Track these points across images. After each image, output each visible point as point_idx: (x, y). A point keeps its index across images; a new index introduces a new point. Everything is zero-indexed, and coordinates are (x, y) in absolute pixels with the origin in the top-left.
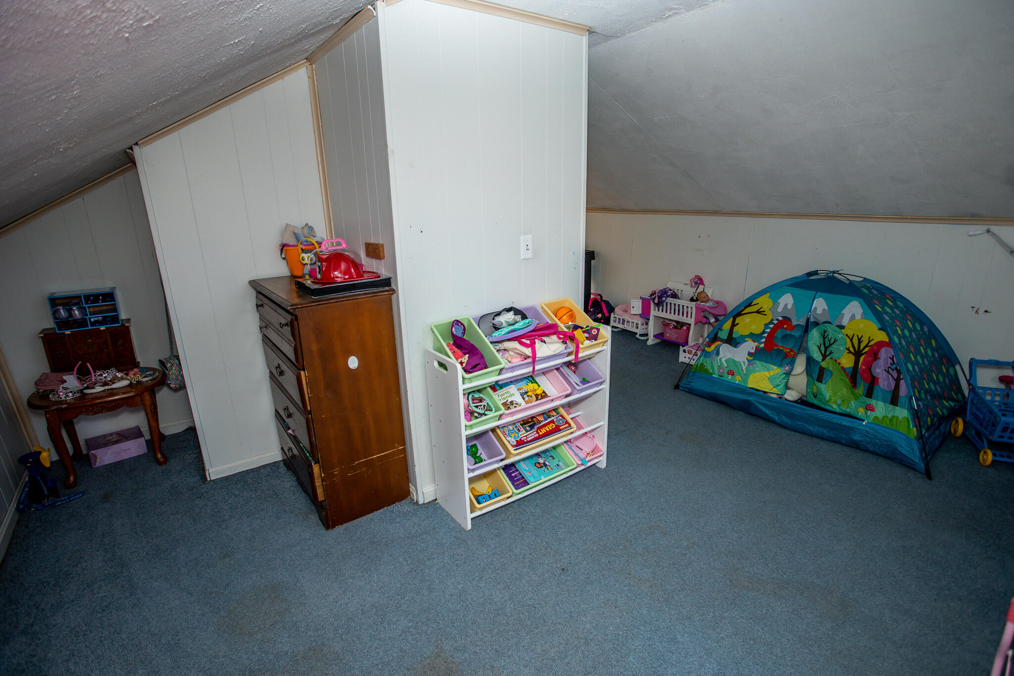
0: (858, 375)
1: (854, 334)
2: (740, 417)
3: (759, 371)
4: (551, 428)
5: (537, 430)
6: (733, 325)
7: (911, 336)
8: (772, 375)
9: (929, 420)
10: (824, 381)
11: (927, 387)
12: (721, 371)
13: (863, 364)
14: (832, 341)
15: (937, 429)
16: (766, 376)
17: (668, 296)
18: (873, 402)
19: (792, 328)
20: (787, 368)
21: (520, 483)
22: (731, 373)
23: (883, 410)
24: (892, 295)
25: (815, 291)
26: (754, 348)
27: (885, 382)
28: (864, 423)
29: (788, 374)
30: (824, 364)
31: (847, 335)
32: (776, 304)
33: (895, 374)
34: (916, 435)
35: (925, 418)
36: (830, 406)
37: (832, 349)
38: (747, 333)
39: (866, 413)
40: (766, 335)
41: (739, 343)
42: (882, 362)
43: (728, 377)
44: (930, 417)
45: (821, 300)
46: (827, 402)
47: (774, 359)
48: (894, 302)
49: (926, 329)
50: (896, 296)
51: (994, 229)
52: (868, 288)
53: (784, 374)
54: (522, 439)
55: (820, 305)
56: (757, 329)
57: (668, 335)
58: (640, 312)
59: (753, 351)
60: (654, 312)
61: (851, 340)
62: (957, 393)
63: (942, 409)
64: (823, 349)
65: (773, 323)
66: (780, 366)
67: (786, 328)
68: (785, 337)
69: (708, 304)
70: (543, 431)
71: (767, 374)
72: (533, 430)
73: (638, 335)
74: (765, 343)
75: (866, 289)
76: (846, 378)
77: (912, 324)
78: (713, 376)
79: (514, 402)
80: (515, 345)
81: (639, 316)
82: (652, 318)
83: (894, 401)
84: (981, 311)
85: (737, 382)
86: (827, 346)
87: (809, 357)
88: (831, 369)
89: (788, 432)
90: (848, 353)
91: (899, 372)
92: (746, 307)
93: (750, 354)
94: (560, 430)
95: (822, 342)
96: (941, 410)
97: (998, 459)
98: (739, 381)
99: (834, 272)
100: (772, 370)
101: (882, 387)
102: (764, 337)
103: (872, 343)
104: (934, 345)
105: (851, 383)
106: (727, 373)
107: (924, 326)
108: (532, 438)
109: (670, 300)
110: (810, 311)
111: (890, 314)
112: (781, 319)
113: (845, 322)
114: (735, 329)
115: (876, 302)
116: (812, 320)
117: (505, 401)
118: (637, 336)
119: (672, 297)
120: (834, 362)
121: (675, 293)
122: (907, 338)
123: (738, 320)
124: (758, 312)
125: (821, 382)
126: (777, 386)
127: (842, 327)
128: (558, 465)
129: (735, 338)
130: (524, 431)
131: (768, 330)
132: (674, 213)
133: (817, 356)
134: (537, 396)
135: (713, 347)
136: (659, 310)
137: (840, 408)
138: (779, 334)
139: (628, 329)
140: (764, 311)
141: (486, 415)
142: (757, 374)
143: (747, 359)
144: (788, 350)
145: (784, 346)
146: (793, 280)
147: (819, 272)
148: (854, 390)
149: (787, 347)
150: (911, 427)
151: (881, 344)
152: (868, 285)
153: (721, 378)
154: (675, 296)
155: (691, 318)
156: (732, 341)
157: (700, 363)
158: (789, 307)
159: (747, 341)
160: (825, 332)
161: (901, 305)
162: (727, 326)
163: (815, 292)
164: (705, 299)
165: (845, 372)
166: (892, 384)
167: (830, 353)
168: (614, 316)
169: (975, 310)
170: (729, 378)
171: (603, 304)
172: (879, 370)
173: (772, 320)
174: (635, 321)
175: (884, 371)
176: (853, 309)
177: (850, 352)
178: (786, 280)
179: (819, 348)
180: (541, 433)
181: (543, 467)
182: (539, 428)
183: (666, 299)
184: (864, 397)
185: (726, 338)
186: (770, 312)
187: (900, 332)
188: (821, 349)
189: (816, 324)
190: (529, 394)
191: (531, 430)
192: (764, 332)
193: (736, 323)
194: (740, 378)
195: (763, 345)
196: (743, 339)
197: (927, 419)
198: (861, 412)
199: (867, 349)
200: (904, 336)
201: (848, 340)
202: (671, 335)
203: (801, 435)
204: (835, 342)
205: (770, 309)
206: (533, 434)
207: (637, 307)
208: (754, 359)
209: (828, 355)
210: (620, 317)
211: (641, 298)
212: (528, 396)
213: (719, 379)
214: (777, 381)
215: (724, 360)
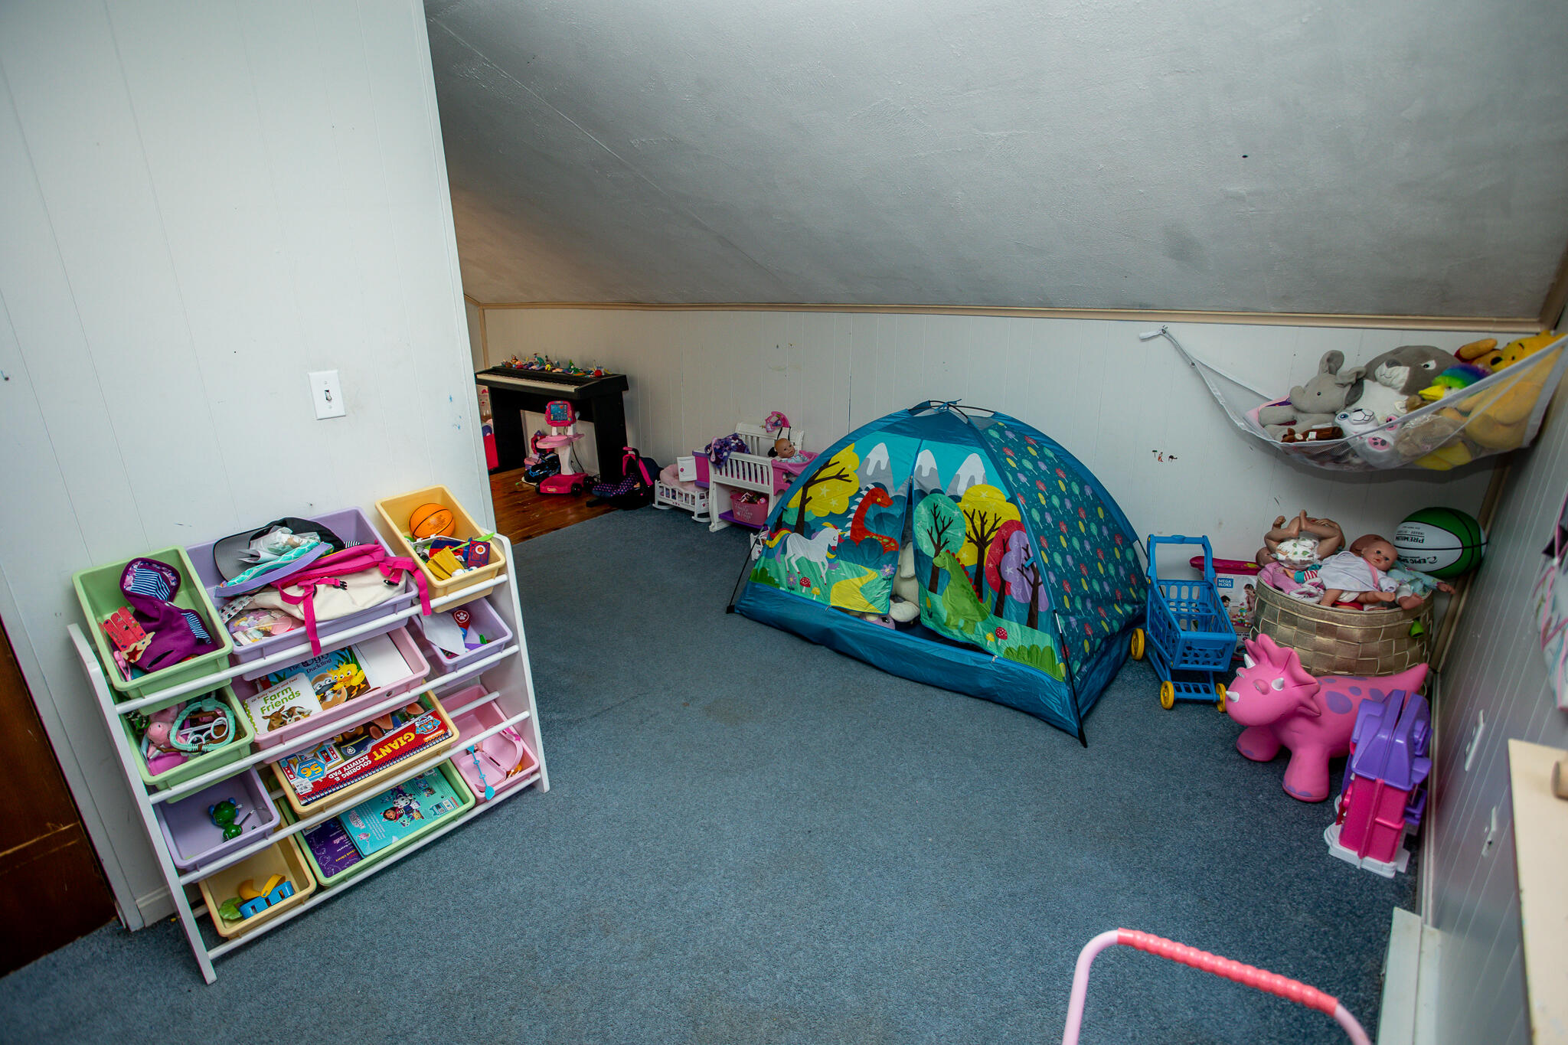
0: (984, 578)
1: (974, 510)
2: (823, 656)
3: (846, 578)
4: (403, 743)
5: (373, 750)
6: (805, 500)
7: (1062, 505)
8: (865, 582)
9: (1086, 644)
10: (938, 591)
11: (1086, 588)
12: (791, 580)
13: (989, 560)
14: (946, 524)
15: (1104, 654)
16: (855, 585)
17: (731, 449)
18: (1004, 623)
19: (890, 502)
20: (887, 570)
21: (347, 859)
22: (806, 583)
23: (1018, 634)
24: (1036, 438)
25: (920, 438)
26: (837, 538)
27: (1019, 591)
28: (993, 660)
29: (890, 579)
30: (937, 562)
31: (965, 511)
32: (864, 461)
33: (1031, 576)
34: (1064, 675)
35: (1080, 643)
36: (949, 631)
37: (947, 535)
38: (825, 513)
39: (996, 642)
40: (852, 516)
41: (814, 531)
42: (1014, 556)
43: (801, 590)
44: (1089, 640)
45: (927, 451)
46: (945, 624)
47: (866, 556)
48: (1040, 450)
49: (1088, 492)
50: (1043, 441)
51: (1173, 328)
52: (1000, 430)
53: (884, 579)
54: (331, 777)
55: (926, 461)
56: (839, 506)
57: (739, 513)
58: (695, 478)
59: (835, 544)
60: (714, 476)
61: (972, 520)
62: (1139, 589)
63: (1111, 621)
64: (935, 536)
65: (862, 496)
66: (877, 566)
67: (879, 503)
68: (880, 518)
69: (792, 461)
70: (386, 751)
71: (857, 581)
72: (363, 753)
73: (696, 515)
74: (853, 529)
75: (996, 430)
76: (969, 583)
77: (1066, 485)
78: (781, 588)
79: (297, 709)
80: (274, 599)
81: (694, 484)
82: (712, 487)
83: (1032, 622)
84: (1165, 458)
85: (814, 599)
86: (940, 531)
87: (917, 550)
88: (947, 568)
89: (890, 679)
90: (969, 542)
91: (1036, 572)
92: (821, 469)
93: (831, 549)
94: (425, 744)
95: (934, 525)
96: (1109, 624)
97: (1184, 695)
98: (818, 595)
99: (949, 405)
100: (863, 575)
101: (1015, 597)
102: (850, 519)
103: (999, 525)
104: (1101, 516)
105: (976, 591)
106: (801, 584)
107: (1086, 486)
108: (355, 770)
109: (735, 455)
110: (912, 473)
111: (1030, 471)
112: (871, 487)
113: (961, 489)
114: (808, 507)
115: (1009, 453)
116: (916, 487)
117: (277, 709)
118: (695, 518)
119: (737, 451)
120: (952, 556)
121: (743, 444)
122: (1056, 509)
123: (811, 491)
124: (839, 477)
125: (936, 593)
126: (874, 601)
127: (957, 499)
128: (438, 806)
129: (807, 523)
130: (341, 759)
131: (855, 508)
132: (736, 308)
133: (928, 549)
134: (350, 689)
135: (777, 539)
136: (721, 473)
137: (962, 635)
138: (870, 514)
139: (681, 506)
140: (848, 475)
141: (204, 753)
142: (843, 582)
143: (827, 558)
144: (886, 540)
145: (879, 534)
146: (887, 420)
147: (932, 404)
148: (980, 603)
149: (885, 535)
150: (1057, 662)
151: (1011, 525)
152: (1000, 424)
153: (792, 592)
154: (742, 448)
155: (768, 484)
156: (804, 528)
157: (760, 568)
158: (883, 467)
159: (825, 527)
160: (935, 508)
161: (1051, 455)
162: (795, 502)
163: (920, 440)
164: (786, 452)
165: (967, 573)
166: (1028, 594)
167: (946, 543)
168: (660, 485)
169: (1157, 454)
170: (803, 591)
171: (641, 465)
172: (1010, 571)
173: (860, 490)
174: (691, 493)
175: (1017, 571)
176: (973, 466)
177: (971, 540)
178: (878, 420)
179: (930, 535)
180: (378, 757)
181: (401, 815)
182: (376, 748)
183: (729, 454)
184: (993, 616)
185: (795, 524)
186: (855, 474)
187: (1043, 502)
188: (933, 536)
189: (923, 494)
190: (336, 687)
191: (358, 752)
192: (849, 511)
193: (807, 497)
194: (818, 591)
195: (848, 533)
196: (819, 523)
197: (1083, 644)
198: (990, 641)
199: (993, 535)
200: (1051, 508)
201: (967, 520)
202: (744, 514)
203: (908, 683)
204: (950, 523)
205: (855, 471)
206: (362, 760)
207: (688, 469)
208: (837, 558)
209: (944, 545)
210: (668, 487)
211: (694, 454)
212: (334, 692)
213: (789, 593)
214: (875, 593)
215: (794, 561)
